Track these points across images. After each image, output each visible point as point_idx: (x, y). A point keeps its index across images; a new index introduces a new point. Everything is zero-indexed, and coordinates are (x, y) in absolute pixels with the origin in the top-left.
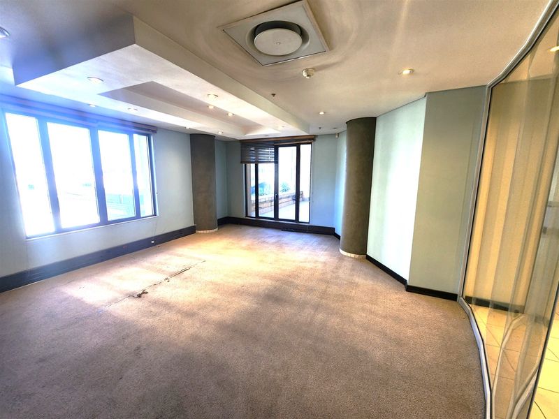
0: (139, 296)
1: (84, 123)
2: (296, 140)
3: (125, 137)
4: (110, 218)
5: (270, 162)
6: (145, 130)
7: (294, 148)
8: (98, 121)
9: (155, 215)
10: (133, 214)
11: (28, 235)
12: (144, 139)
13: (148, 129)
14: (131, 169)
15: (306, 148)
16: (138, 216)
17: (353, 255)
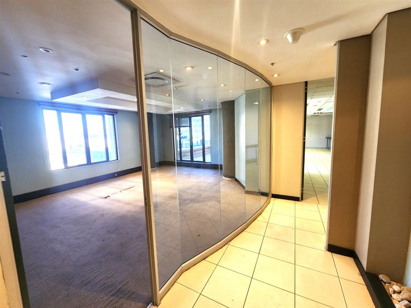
0: (106, 198)
1: (79, 111)
2: (202, 113)
3: (101, 117)
4: (92, 161)
5: (186, 126)
6: (111, 112)
7: (200, 117)
8: (86, 109)
9: (117, 159)
10: (105, 159)
11: (52, 170)
12: (111, 117)
13: (113, 112)
14: (103, 134)
15: (207, 118)
16: (108, 160)
17: (228, 179)
